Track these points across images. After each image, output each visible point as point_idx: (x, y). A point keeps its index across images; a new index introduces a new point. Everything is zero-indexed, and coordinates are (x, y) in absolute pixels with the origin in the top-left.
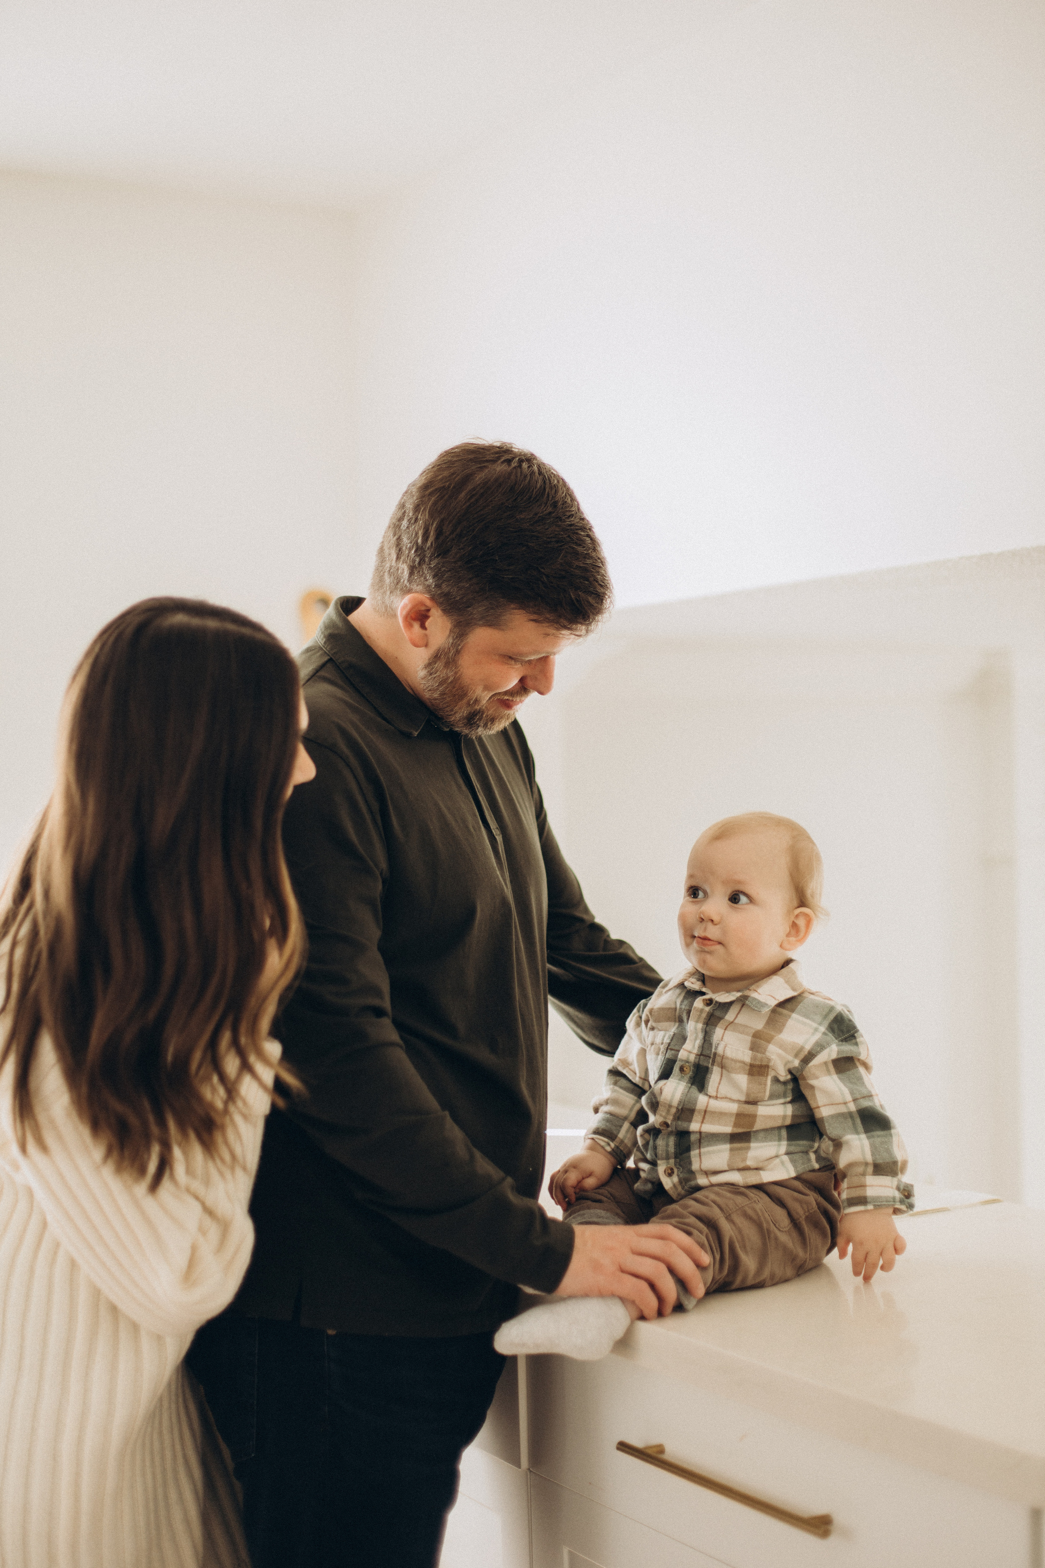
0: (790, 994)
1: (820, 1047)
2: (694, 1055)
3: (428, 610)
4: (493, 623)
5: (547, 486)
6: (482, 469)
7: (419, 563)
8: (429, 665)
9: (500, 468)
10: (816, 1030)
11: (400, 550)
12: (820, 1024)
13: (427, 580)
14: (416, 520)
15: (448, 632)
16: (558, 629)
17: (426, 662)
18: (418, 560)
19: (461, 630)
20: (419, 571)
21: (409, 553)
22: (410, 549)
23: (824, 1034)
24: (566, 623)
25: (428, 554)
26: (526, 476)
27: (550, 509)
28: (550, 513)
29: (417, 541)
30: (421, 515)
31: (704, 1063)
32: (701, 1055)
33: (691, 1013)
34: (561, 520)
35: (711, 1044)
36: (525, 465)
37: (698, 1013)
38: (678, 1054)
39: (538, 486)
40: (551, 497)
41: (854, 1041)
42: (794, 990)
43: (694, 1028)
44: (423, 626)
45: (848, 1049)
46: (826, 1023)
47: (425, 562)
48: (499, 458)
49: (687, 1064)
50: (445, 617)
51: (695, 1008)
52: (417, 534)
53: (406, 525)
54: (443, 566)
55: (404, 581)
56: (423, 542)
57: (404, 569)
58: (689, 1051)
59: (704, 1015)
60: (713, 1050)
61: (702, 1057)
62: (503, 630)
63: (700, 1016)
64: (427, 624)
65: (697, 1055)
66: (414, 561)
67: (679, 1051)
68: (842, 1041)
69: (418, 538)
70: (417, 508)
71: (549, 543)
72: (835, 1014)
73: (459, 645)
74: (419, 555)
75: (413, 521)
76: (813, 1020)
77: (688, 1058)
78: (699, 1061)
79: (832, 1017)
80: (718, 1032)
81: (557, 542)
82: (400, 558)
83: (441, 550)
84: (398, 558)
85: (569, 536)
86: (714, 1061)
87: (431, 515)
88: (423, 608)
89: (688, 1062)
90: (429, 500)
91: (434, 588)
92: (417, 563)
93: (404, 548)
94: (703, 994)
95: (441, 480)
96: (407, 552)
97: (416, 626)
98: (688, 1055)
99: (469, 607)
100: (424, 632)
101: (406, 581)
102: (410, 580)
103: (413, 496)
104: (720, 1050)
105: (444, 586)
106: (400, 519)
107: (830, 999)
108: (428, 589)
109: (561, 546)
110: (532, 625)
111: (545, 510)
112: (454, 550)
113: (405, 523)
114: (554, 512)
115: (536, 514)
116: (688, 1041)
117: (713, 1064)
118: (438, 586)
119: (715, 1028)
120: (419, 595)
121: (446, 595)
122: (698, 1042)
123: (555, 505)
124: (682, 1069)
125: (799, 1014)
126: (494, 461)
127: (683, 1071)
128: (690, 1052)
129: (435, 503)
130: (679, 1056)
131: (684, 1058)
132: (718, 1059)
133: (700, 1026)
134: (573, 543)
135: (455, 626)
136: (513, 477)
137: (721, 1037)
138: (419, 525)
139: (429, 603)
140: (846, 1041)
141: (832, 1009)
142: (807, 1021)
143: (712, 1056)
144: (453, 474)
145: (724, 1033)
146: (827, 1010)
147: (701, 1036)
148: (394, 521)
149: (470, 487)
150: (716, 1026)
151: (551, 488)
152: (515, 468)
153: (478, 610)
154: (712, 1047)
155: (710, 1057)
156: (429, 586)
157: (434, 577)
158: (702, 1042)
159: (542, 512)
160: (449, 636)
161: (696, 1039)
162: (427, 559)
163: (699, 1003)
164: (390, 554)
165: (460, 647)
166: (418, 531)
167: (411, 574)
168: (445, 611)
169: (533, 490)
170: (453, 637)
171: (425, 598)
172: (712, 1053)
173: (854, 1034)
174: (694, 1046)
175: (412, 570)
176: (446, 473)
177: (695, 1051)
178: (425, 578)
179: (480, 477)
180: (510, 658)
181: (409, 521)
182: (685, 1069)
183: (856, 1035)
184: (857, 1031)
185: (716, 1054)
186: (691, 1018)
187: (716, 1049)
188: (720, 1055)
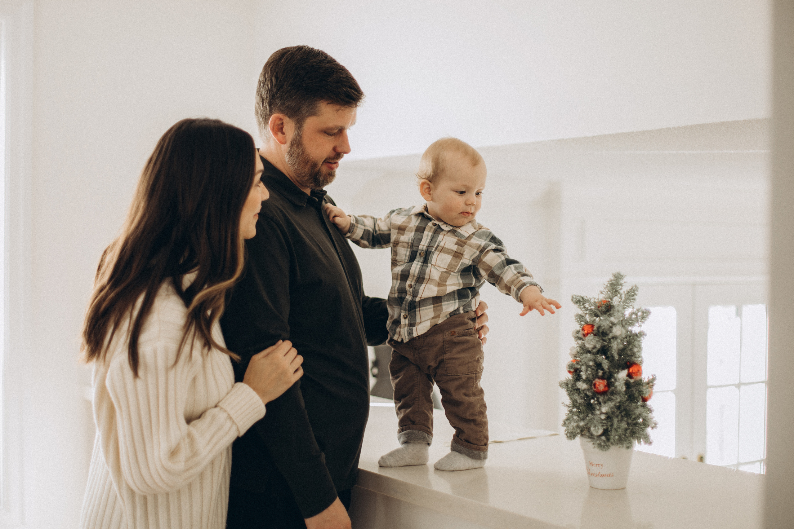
1: (487, 246)
8: (290, 151)
10: (486, 240)
31: (429, 250)
33: (426, 228)
35: (435, 241)
37: (430, 228)
42: (475, 229)
43: (426, 235)
46: (489, 239)
49: (423, 252)
51: (429, 225)
59: (432, 230)
60: (436, 244)
61: (430, 247)
63: (430, 230)
65: (427, 247)
67: (419, 246)
72: (492, 235)
77: (423, 249)
80: (440, 236)
86: (436, 249)
89: (423, 251)
94: (431, 221)
104: (442, 244)
116: (423, 241)
122: (429, 241)
124: (420, 254)
127: (421, 255)
128: (424, 246)
130: (419, 248)
131: (421, 249)
132: (438, 248)
133: (430, 234)
137: (442, 239)
143: (435, 246)
145: (444, 237)
146: (489, 233)
147: (430, 237)
150: (439, 234)
161: (427, 239)
177: (427, 244)
180: (325, 133)
182: (421, 254)
185: (438, 246)
186: (425, 230)
187: (439, 243)
188: (441, 247)
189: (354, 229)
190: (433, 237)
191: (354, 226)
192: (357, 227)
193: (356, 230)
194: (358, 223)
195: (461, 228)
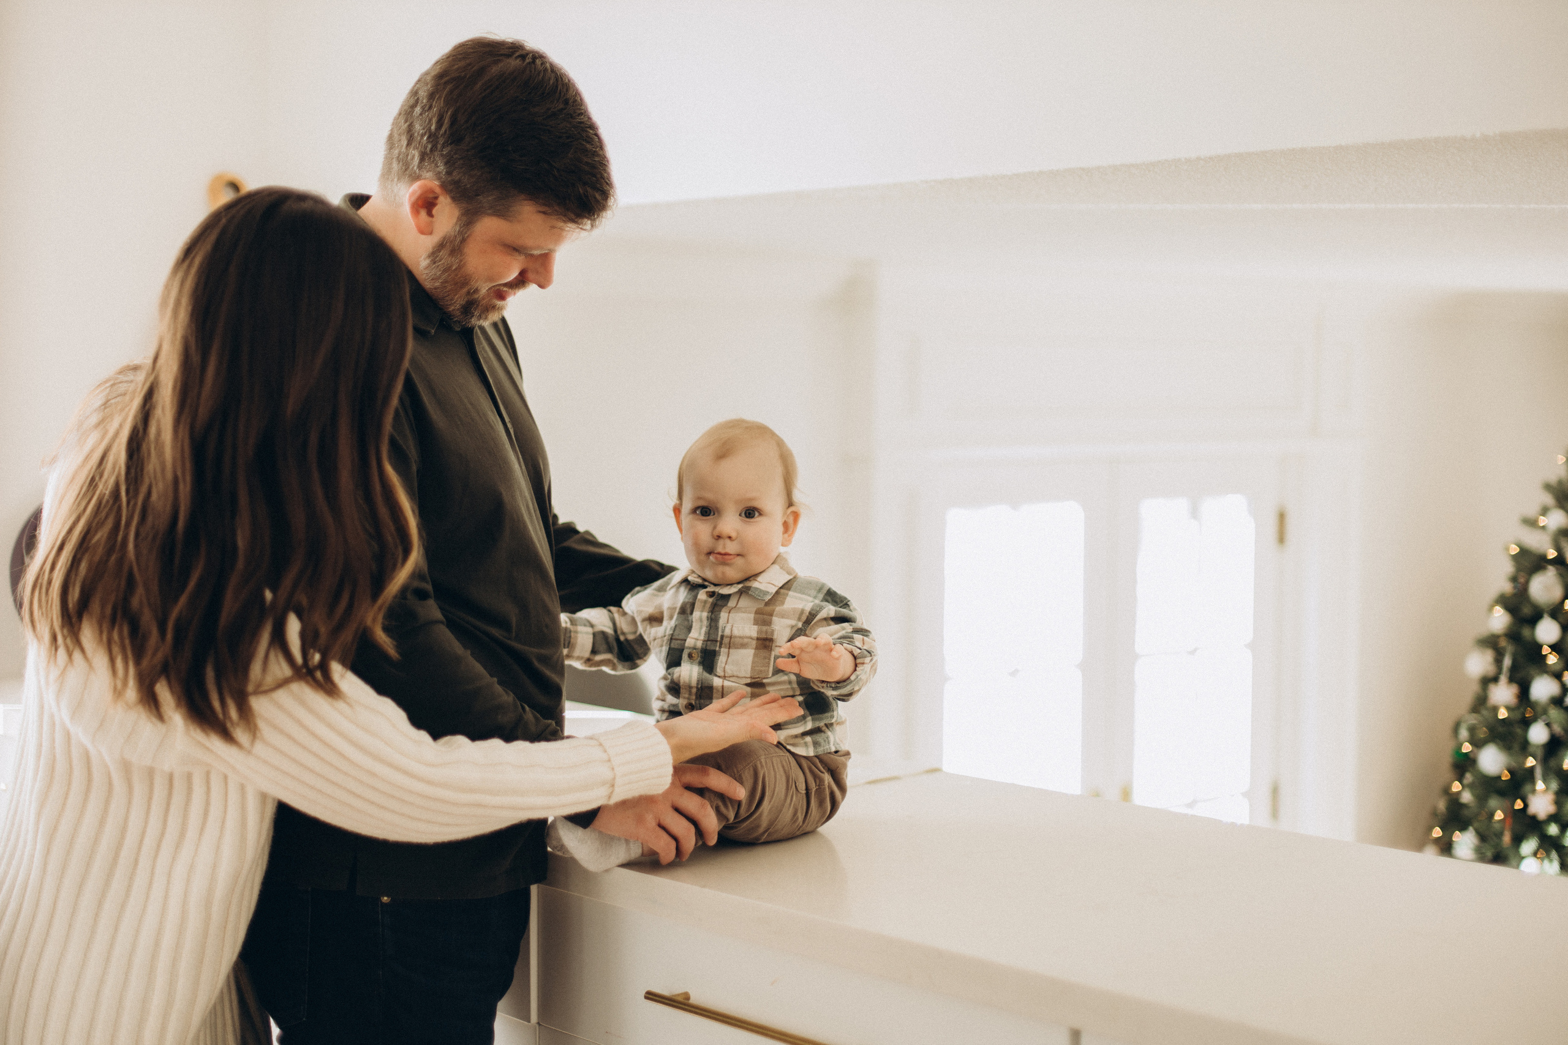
0: (787, 578)
2: (701, 642)
3: (436, 198)
4: (502, 213)
5: (560, 82)
6: (496, 62)
7: (431, 150)
8: (434, 255)
9: (514, 63)
11: (411, 136)
13: (438, 167)
14: (430, 107)
15: (455, 220)
16: (565, 222)
17: (431, 250)
18: (430, 146)
19: (469, 218)
20: (430, 158)
21: (421, 139)
22: (422, 136)
23: (819, 601)
24: (572, 216)
25: (441, 141)
26: (539, 72)
27: (561, 106)
28: (562, 109)
29: (430, 127)
30: (436, 102)
31: (711, 647)
32: (708, 640)
33: (696, 604)
34: (571, 117)
35: (717, 628)
36: (538, 62)
37: (703, 604)
38: (685, 643)
39: (551, 82)
40: (563, 94)
41: (848, 608)
42: (789, 574)
43: (700, 616)
44: (430, 214)
46: (820, 595)
47: (437, 148)
48: (513, 53)
49: (695, 652)
50: (453, 205)
51: (699, 599)
52: (430, 120)
53: (419, 112)
54: (456, 154)
55: (413, 167)
56: (436, 129)
57: (415, 155)
58: (696, 637)
59: (708, 605)
60: (720, 633)
61: (709, 642)
62: (511, 221)
63: (704, 606)
64: (434, 212)
65: (704, 641)
66: (426, 148)
69: (431, 125)
70: (431, 96)
71: (560, 137)
72: (827, 589)
73: (466, 233)
74: (432, 141)
75: (426, 109)
76: (809, 595)
77: (695, 645)
78: (706, 647)
79: (825, 591)
80: (723, 615)
81: (568, 138)
82: (411, 144)
83: (455, 138)
84: (409, 144)
85: (579, 133)
86: (721, 644)
87: (448, 102)
88: (431, 195)
89: (695, 649)
90: (444, 89)
91: (444, 175)
92: (428, 149)
93: (416, 134)
94: (705, 587)
95: (458, 69)
96: (419, 138)
97: (423, 214)
98: (695, 643)
99: (478, 195)
100: (431, 219)
101: (415, 168)
102: (420, 167)
103: (427, 84)
104: (727, 632)
105: (455, 173)
106: (413, 107)
108: (438, 176)
109: (571, 142)
110: (543, 216)
111: (558, 106)
112: (467, 139)
113: (418, 110)
114: (565, 109)
115: (549, 109)
116: (693, 631)
117: (720, 647)
118: (449, 173)
119: (720, 614)
120: (429, 180)
121: (457, 183)
122: (704, 629)
123: (566, 102)
124: (690, 656)
125: (795, 590)
126: (509, 56)
127: (692, 657)
128: (697, 640)
129: (451, 92)
130: (688, 646)
132: (726, 641)
133: (705, 614)
134: (583, 140)
135: (463, 215)
136: (528, 72)
137: (726, 621)
138: (433, 113)
139: (438, 190)
140: (842, 608)
141: (823, 585)
142: (804, 595)
143: (719, 639)
144: (469, 64)
145: (729, 616)
146: (819, 586)
147: (705, 623)
148: (406, 108)
149: (486, 78)
150: (720, 611)
151: (563, 85)
152: (529, 63)
153: (486, 200)
154: (718, 631)
155: (717, 641)
156: (439, 173)
157: (446, 164)
158: (708, 628)
159: (555, 108)
160: (456, 224)
161: (701, 628)
162: (439, 146)
163: (702, 595)
164: (400, 140)
165: (466, 235)
166: (432, 118)
167: (422, 160)
168: (454, 199)
169: (546, 86)
170: (460, 225)
171: (435, 184)
172: (719, 636)
173: (847, 603)
174: (700, 633)
175: (423, 157)
176: (462, 64)
177: (702, 637)
178: (436, 164)
179: (495, 70)
180: (515, 249)
181: (423, 108)
182: (693, 655)
185: (722, 637)
186: (695, 609)
187: (723, 631)
188: (727, 637)
189: (570, 637)
190: (711, 619)
191: (570, 631)
192: (576, 632)
193: (576, 637)
194: (576, 625)
195: (760, 579)
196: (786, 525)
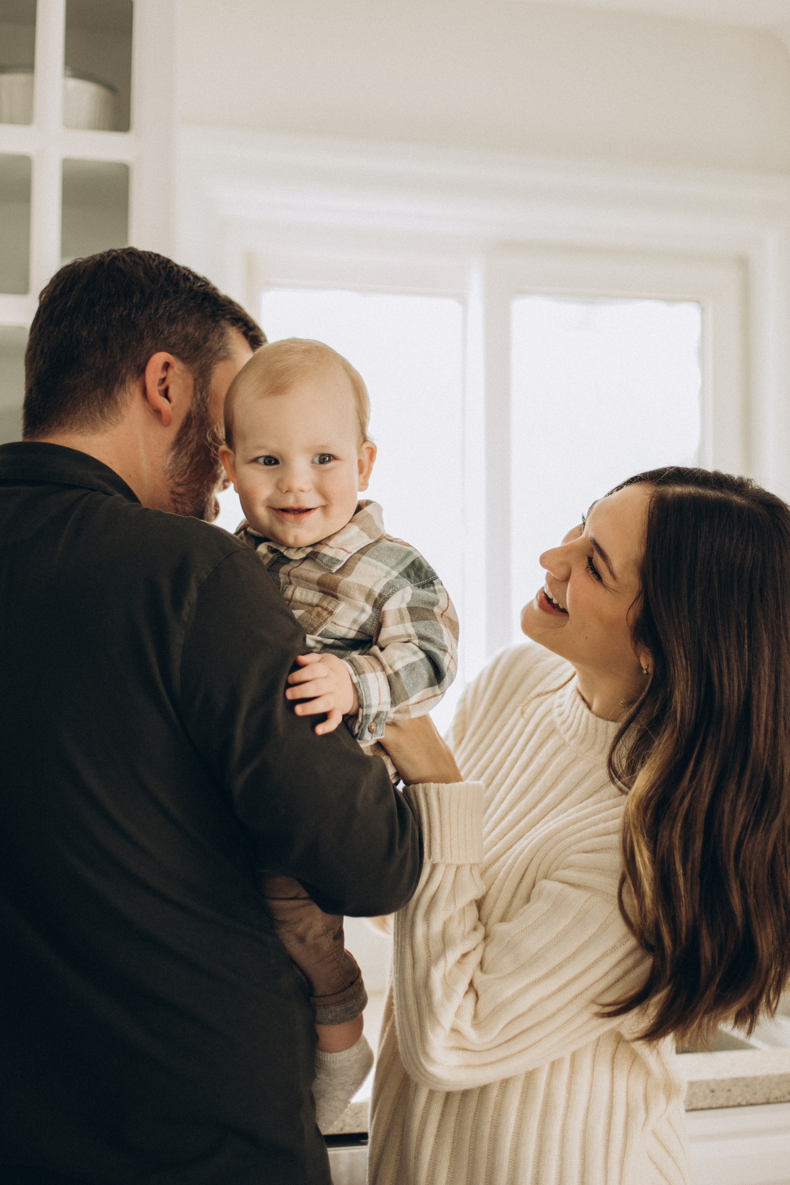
0: (366, 540)
1: (391, 589)
10: (388, 573)
12: (393, 568)
23: (397, 577)
41: (432, 588)
42: (371, 538)
45: (424, 593)
46: (401, 568)
68: (419, 587)
72: (413, 560)
76: (387, 564)
79: (409, 561)
107: (409, 545)
125: (371, 557)
140: (423, 588)
141: (409, 553)
142: (380, 564)
146: (403, 555)
173: (433, 581)
183: (434, 581)
184: (437, 578)
195: (331, 543)
196: (360, 464)
